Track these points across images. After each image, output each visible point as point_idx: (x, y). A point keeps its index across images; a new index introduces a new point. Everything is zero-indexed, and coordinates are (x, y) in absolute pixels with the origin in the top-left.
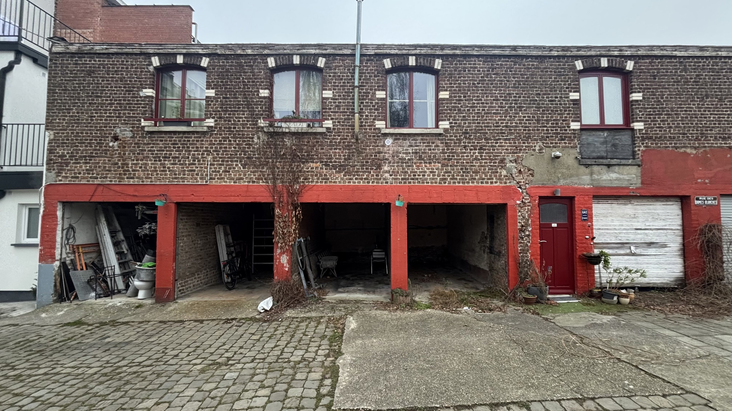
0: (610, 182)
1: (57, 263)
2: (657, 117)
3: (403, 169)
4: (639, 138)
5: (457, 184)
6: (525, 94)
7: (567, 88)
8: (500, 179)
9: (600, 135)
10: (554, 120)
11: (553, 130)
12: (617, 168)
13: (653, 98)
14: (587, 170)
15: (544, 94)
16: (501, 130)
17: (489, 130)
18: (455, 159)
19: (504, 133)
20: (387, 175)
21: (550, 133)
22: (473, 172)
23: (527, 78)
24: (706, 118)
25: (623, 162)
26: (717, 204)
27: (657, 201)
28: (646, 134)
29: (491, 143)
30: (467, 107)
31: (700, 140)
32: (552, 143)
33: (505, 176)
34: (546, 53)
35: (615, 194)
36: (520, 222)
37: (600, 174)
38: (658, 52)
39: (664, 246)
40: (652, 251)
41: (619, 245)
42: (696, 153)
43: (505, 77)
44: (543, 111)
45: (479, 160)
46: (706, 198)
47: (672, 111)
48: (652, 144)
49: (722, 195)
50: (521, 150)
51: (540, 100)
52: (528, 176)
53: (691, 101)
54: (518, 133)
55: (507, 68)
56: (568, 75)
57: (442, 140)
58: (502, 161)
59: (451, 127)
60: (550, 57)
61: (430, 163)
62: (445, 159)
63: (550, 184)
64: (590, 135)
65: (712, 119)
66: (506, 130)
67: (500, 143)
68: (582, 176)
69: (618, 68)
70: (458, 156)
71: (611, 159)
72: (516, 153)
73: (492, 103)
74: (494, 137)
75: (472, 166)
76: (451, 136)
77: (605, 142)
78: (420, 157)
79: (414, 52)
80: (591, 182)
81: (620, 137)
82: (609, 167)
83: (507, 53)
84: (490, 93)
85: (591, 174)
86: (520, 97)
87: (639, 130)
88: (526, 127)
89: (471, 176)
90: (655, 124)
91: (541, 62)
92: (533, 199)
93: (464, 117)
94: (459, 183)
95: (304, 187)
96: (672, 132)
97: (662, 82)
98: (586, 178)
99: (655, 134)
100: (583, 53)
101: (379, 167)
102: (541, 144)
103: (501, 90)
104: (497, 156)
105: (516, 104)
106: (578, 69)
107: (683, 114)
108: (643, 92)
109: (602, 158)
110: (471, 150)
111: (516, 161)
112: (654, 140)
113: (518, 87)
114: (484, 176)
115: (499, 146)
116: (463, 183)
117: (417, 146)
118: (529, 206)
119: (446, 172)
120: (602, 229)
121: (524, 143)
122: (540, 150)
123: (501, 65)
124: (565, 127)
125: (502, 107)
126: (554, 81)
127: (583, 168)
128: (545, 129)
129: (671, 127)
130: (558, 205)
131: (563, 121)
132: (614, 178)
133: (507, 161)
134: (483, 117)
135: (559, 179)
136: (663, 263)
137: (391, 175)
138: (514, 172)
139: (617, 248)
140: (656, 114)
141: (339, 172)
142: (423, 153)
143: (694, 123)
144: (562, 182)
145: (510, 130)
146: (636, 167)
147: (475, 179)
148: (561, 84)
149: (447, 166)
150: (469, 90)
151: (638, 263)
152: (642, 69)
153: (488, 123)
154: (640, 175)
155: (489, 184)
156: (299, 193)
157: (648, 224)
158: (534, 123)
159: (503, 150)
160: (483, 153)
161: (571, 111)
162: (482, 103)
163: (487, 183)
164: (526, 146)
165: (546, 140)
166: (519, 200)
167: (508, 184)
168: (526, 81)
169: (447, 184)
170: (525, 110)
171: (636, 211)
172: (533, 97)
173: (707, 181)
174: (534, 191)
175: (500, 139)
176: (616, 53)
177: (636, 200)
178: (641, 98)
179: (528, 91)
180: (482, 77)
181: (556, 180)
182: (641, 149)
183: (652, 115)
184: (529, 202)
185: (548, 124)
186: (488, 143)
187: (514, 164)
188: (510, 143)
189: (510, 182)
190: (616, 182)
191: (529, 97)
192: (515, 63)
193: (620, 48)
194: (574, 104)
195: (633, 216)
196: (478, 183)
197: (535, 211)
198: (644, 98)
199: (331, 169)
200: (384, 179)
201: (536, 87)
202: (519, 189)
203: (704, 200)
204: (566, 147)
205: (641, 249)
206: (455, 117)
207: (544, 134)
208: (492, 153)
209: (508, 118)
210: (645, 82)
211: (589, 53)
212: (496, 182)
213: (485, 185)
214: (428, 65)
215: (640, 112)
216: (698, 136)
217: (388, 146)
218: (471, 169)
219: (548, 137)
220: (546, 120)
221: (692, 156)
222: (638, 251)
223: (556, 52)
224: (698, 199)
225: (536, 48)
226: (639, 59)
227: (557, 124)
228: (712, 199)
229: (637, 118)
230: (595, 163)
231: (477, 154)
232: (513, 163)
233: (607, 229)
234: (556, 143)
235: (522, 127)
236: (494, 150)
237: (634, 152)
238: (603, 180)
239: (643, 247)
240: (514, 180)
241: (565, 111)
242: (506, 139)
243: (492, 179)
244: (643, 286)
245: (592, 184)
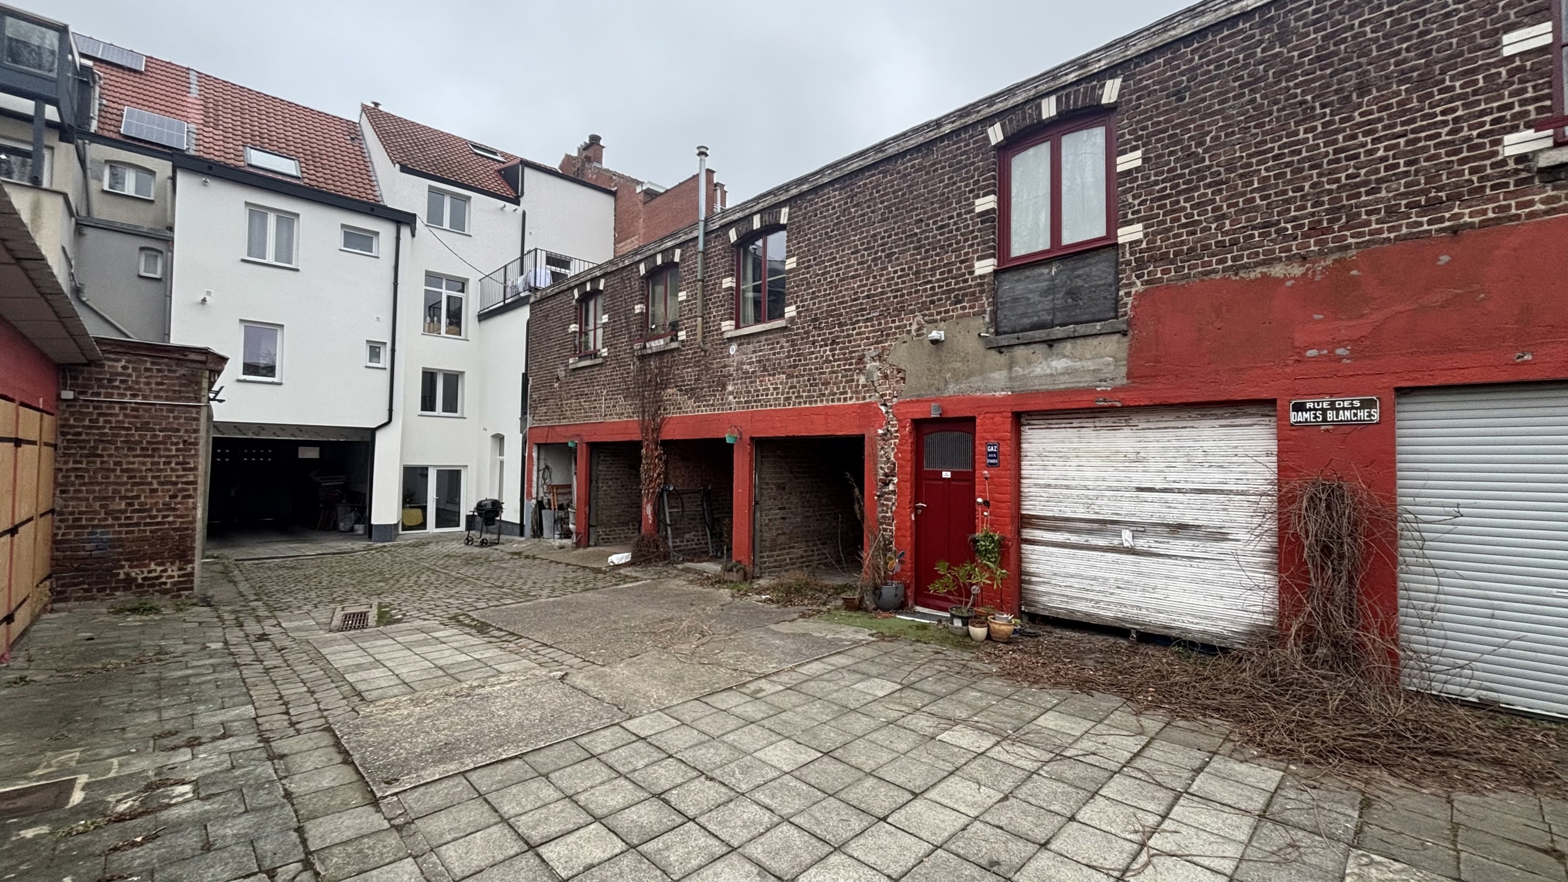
0: (1049, 380)
1: (534, 501)
2: (1182, 198)
3: (747, 387)
4: (1128, 263)
5: (803, 406)
7: (971, 191)
8: (857, 392)
9: (1042, 274)
10: (945, 266)
11: (942, 287)
12: (1068, 346)
13: (1171, 154)
14: (1002, 359)
15: (929, 218)
16: (861, 304)
17: (844, 308)
18: (802, 365)
19: (865, 309)
20: (731, 397)
21: (937, 294)
22: (823, 384)
23: (904, 195)
24: (1356, 156)
25: (1081, 329)
26: (1376, 417)
28: (1148, 249)
29: (848, 330)
30: (818, 275)
31: (1329, 230)
32: (939, 313)
33: (864, 386)
34: (932, 135)
35: (1061, 406)
36: (883, 468)
37: (1029, 363)
38: (1186, 26)
39: (1219, 536)
40: (1180, 546)
41: (1096, 526)
42: (1305, 274)
43: (869, 207)
44: (926, 251)
45: (830, 361)
46: (1332, 403)
47: (1228, 171)
48: (1164, 272)
49: (1402, 392)
50: (888, 335)
51: (922, 233)
52: (897, 382)
53: (1297, 124)
54: (885, 305)
55: (873, 188)
56: (973, 163)
57: (787, 336)
58: (861, 359)
59: (798, 313)
60: (942, 138)
61: (774, 375)
62: (790, 367)
63: (931, 393)
64: (1019, 280)
65: (1381, 153)
66: (867, 303)
67: (860, 328)
68: (991, 372)
69: (1082, 109)
70: (805, 359)
71: (1062, 325)
72: (881, 342)
73: (849, 260)
74: (851, 319)
75: (821, 373)
77: (1050, 290)
78: (765, 366)
79: (755, 209)
80: (1008, 384)
81: (1087, 269)
82: (1051, 346)
83: (869, 161)
84: (847, 243)
85: (1011, 365)
86: (890, 236)
87: (1131, 243)
88: (897, 290)
89: (820, 390)
90: (1178, 219)
91: (927, 155)
92: (903, 424)
93: (813, 293)
94: (805, 403)
95: (663, 419)
96: (1227, 227)
97: (1204, 100)
98: (999, 377)
99: (1174, 245)
100: (1000, 105)
101: (724, 387)
102: (920, 318)
103: (862, 232)
104: (854, 352)
105: (883, 251)
106: (993, 144)
107: (1267, 170)
108: (1144, 145)
109: (1042, 326)
110: (821, 346)
111: (880, 357)
112: (1172, 262)
113: (888, 218)
114: (835, 390)
115: (857, 334)
116: (811, 403)
117: (761, 351)
118: (896, 437)
119: (791, 388)
121: (893, 322)
123: (865, 184)
124: (964, 275)
125: (862, 263)
126: (946, 186)
127: (993, 353)
128: (929, 286)
129: (1224, 216)
130: (956, 434)
131: (962, 262)
132: (1060, 371)
133: (866, 360)
134: (837, 287)
135: (946, 383)
136: (1212, 583)
137: (735, 398)
138: (875, 379)
139: (1090, 532)
140: (1179, 193)
141: (690, 398)
142: (767, 360)
143: (1307, 185)
144: (952, 389)
145: (874, 301)
146: (1115, 337)
147: (824, 395)
148: (960, 188)
149: (793, 377)
150: (820, 247)
151: (1140, 574)
152: (1147, 86)
154: (1125, 355)
156: (658, 429)
157: (1173, 476)
158: (911, 280)
159: (862, 340)
160: (835, 349)
161: (976, 237)
163: (839, 400)
164: (896, 328)
165: (929, 309)
166: (881, 427)
167: (867, 400)
168: (900, 202)
169: (791, 407)
170: (897, 259)
171: (1142, 444)
172: (911, 230)
173: (1340, 351)
174: (905, 410)
175: (858, 322)
176: (1072, 77)
177: (1143, 418)
178: (1139, 163)
179: (903, 220)
180: (838, 218)
182: (1133, 290)
183: (1169, 196)
184: (897, 431)
185: (933, 275)
186: (843, 331)
187: (877, 363)
188: (872, 326)
189: (870, 397)
190: (1066, 378)
191: (904, 232)
192: (885, 172)
193: (1081, 63)
194: (982, 222)
195: (1133, 456)
196: (827, 401)
197: (906, 447)
198: (1145, 160)
199: (684, 395)
200: (729, 404)
201: (917, 209)
202: (883, 408)
203: (1324, 411)
204: (964, 316)
205: (1151, 540)
206: (803, 295)
207: (927, 297)
208: (847, 348)
210: (1151, 118)
211: (1012, 102)
212: (851, 398)
213: (836, 403)
214: (773, 221)
215: (1134, 197)
216: (1320, 222)
219: (933, 302)
220: (931, 269)
221: (1289, 283)
222: (1142, 544)
223: (950, 126)
224: (1300, 408)
225: (916, 130)
226: (1137, 65)
227: (950, 271)
228: (1357, 404)
229: (1125, 215)
230: (1017, 342)
231: (828, 353)
232: (875, 361)
233: (1068, 487)
234: (947, 312)
235: (891, 291)
236: (850, 342)
237: (1117, 300)
238: (1035, 377)
239: (1157, 535)
240: (876, 391)
241: (966, 240)
242: (867, 320)
243: (846, 393)
244: (1151, 630)
245: (1010, 388)
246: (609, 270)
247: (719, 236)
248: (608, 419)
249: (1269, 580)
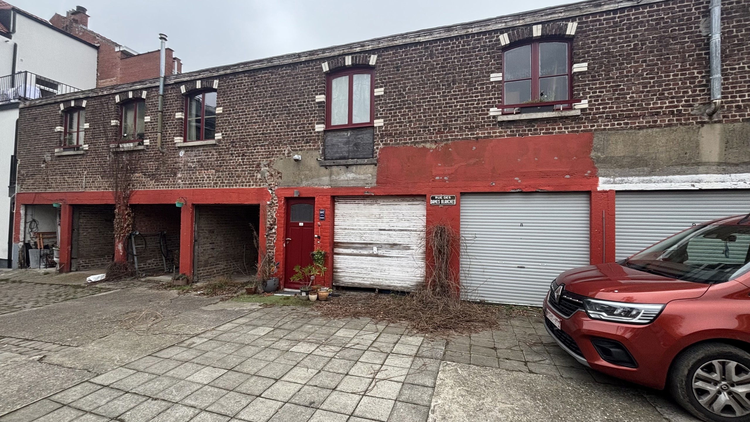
0: (346, 182)
1: (22, 244)
2: (397, 111)
3: (190, 175)
4: (378, 135)
5: (225, 188)
6: (279, 102)
7: (314, 91)
8: (256, 182)
9: (344, 135)
10: (302, 124)
11: (300, 134)
12: (354, 168)
13: (394, 92)
14: (327, 171)
15: (294, 100)
16: (259, 137)
17: (250, 138)
18: (225, 166)
19: (261, 140)
20: (180, 181)
21: (298, 137)
22: (237, 177)
23: (282, 86)
24: (451, 107)
25: (360, 161)
26: (455, 203)
27: (403, 201)
28: (385, 131)
29: (251, 150)
30: (235, 119)
31: (443, 133)
32: (298, 147)
33: (260, 179)
34: (296, 60)
35: (351, 194)
36: (269, 221)
37: (338, 174)
38: (401, 41)
39: (407, 248)
40: (394, 253)
41: (364, 246)
42: (436, 148)
43: (264, 89)
44: (293, 116)
45: (241, 165)
46: (443, 197)
47: (414, 103)
48: (391, 141)
49: (463, 194)
50: (273, 154)
51: (291, 106)
52: (277, 178)
53: (435, 90)
54: (271, 139)
55: (266, 79)
56: (315, 78)
57: (216, 149)
58: (258, 165)
59: (223, 137)
60: (301, 63)
61: (208, 170)
62: (217, 166)
63: (295, 185)
64: (334, 136)
65: (458, 107)
66: (262, 137)
67: (258, 149)
68: (322, 177)
69: (362, 64)
70: (227, 163)
71: (352, 159)
72: (269, 158)
73: (253, 114)
74: (253, 144)
75: (236, 171)
76: (223, 146)
77: (347, 143)
78: (202, 165)
79: (198, 77)
80: (329, 183)
81: (362, 136)
82: (347, 167)
83: (264, 66)
84: (252, 105)
85: (331, 175)
86: (274, 105)
87: (379, 127)
88: (278, 133)
89: (235, 180)
90: (396, 120)
91: (293, 69)
92: (280, 199)
93: (232, 128)
94: (226, 186)
95: (132, 191)
96: (412, 126)
97: (406, 73)
98: (326, 179)
99: (395, 130)
100: (328, 54)
101: (175, 174)
102: (289, 148)
103: (260, 101)
104: (255, 161)
105: (271, 112)
106: (324, 71)
107: (426, 106)
108: (385, 86)
109: (344, 158)
110: (236, 157)
111: (268, 165)
112: (394, 137)
113: (274, 96)
114: (244, 180)
115: (257, 152)
116: (230, 186)
117: (200, 156)
118: (277, 206)
119: (218, 177)
120: (348, 229)
121: (276, 148)
122: (288, 154)
123: (262, 77)
124: (310, 130)
125: (260, 116)
126: (303, 86)
127: (323, 169)
128: (294, 133)
129: (411, 121)
130: (306, 205)
131: (309, 124)
132: (351, 179)
133: (262, 166)
134: (245, 126)
135: (302, 181)
136: (405, 267)
137: (182, 181)
138: (266, 176)
139: (361, 248)
140: (397, 109)
141: (151, 180)
142: (203, 161)
143: (437, 114)
144: (304, 184)
145: (266, 137)
146: (373, 166)
147: (237, 182)
148: (309, 88)
149: (219, 172)
150: (236, 104)
151: (380, 265)
152: (386, 62)
153: (249, 132)
154: (376, 174)
155: (247, 187)
156: (128, 197)
157: (392, 224)
158: (285, 129)
159: (260, 155)
160: (244, 159)
161: (315, 113)
162: (246, 115)
163: (246, 185)
164: (277, 151)
165: (294, 144)
166: (269, 200)
167: (262, 187)
168: (280, 89)
169: (218, 188)
170: (278, 117)
171: (381, 211)
172: (285, 104)
173: (446, 178)
174: (282, 193)
175: (257, 146)
176: (358, 50)
177: (382, 200)
178: (382, 93)
179: (281, 98)
180: (246, 91)
181: (300, 181)
182: (379, 147)
183: (393, 109)
184: (277, 203)
185: (296, 128)
186: (249, 150)
187: (267, 168)
188: (265, 149)
189: (263, 185)
190: (353, 182)
191: (281, 105)
192: (272, 73)
193: (362, 44)
194: (319, 107)
195: (378, 216)
196: (239, 186)
197: (281, 211)
198: (385, 93)
199: (147, 178)
200: (178, 184)
201: (288, 94)
202: (270, 191)
203: (440, 200)
204: (310, 149)
205: (384, 250)
206: (226, 128)
207: (293, 138)
208: (251, 159)
209: (264, 126)
210: (387, 75)
211: (333, 54)
212: (253, 185)
213: (244, 187)
214: (208, 86)
215: (381, 108)
216: (441, 129)
217: (182, 157)
218: (235, 174)
219: (295, 141)
220: (295, 125)
221: (431, 151)
222: (381, 252)
223: (304, 58)
224: (433, 198)
225: (289, 56)
226: (383, 52)
227: (304, 127)
228: (450, 198)
229: (377, 115)
230: (333, 164)
231: (240, 160)
232: (266, 167)
233: (353, 229)
234: (302, 146)
235: (275, 133)
236: (252, 156)
237: (373, 150)
238: (341, 181)
239: (386, 248)
240: (266, 182)
241: (311, 114)
242: (262, 146)
243: (250, 182)
244: (383, 288)
245: (330, 185)
246: (90, 95)
247: (174, 88)
248: (88, 190)
249: (422, 264)
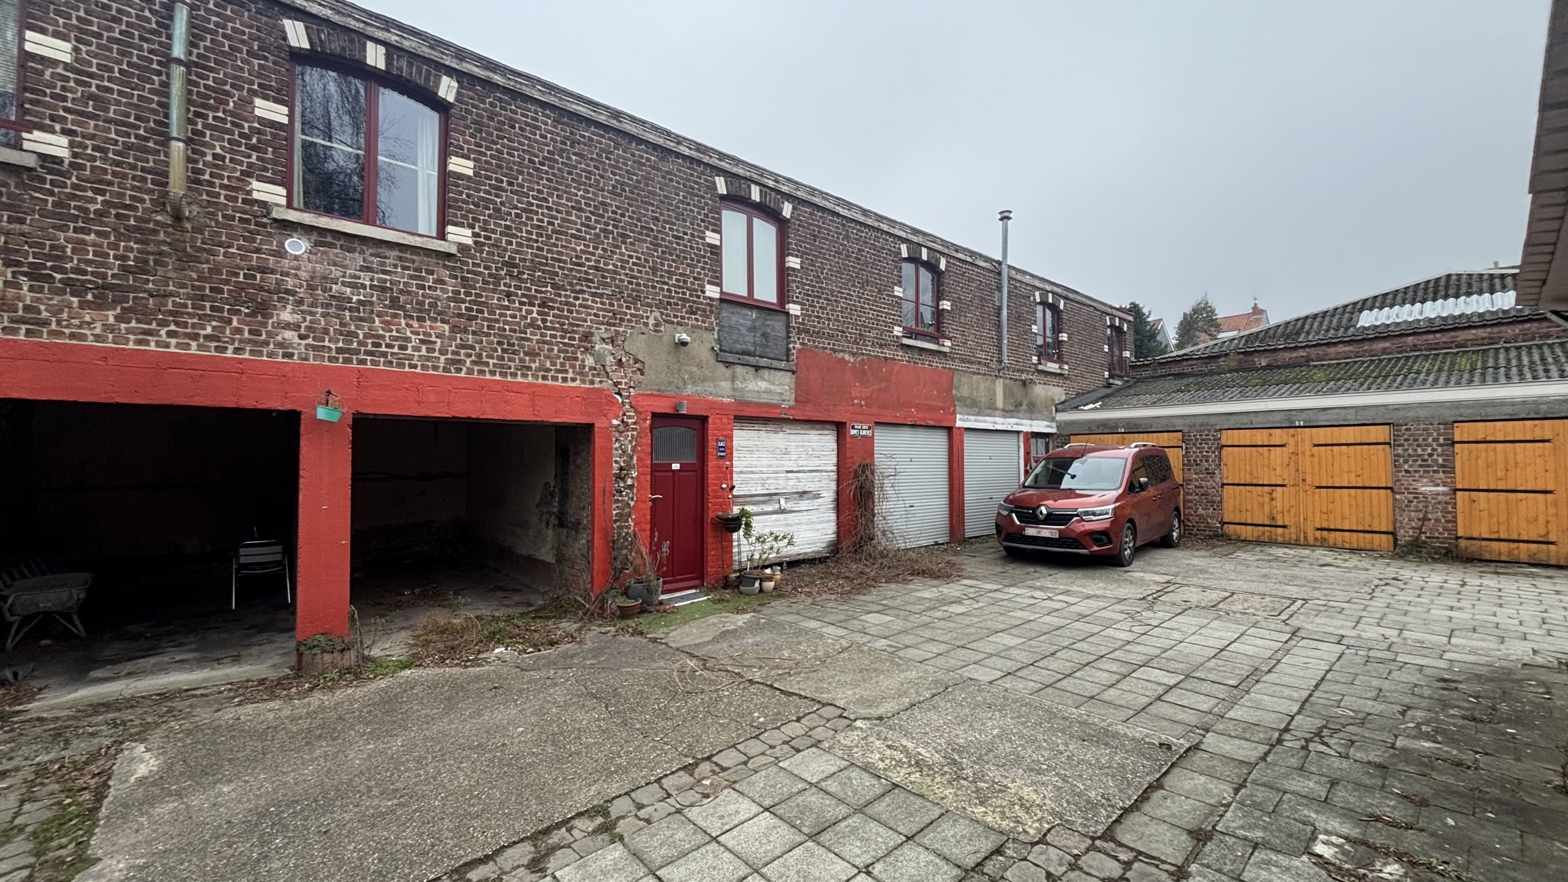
0: (756, 395)
2: (815, 300)
4: (794, 328)
7: (702, 220)
8: (581, 374)
9: (747, 315)
10: (680, 274)
11: (678, 293)
12: (766, 373)
13: (812, 270)
14: (728, 373)
15: (666, 222)
16: (586, 273)
18: (484, 319)
19: (592, 281)
20: (289, 335)
21: (673, 298)
25: (775, 364)
26: (870, 435)
27: (812, 428)
28: (802, 324)
31: (858, 343)
32: (676, 317)
33: (592, 368)
34: (671, 145)
36: (618, 461)
37: (745, 380)
38: (820, 200)
39: (817, 496)
40: (804, 504)
41: (767, 498)
42: (854, 362)
43: (596, 168)
44: (663, 252)
46: (861, 427)
47: (832, 295)
48: (809, 340)
50: (622, 320)
52: (633, 372)
53: (851, 285)
54: (617, 286)
55: (602, 150)
56: (703, 197)
57: (454, 268)
58: (587, 337)
60: (678, 155)
61: (420, 319)
63: (671, 391)
64: (733, 313)
66: (595, 275)
67: (584, 299)
68: (720, 381)
69: (771, 209)
70: (492, 313)
71: (761, 357)
72: (614, 325)
74: (571, 284)
75: (523, 339)
76: (474, 264)
77: (752, 329)
80: (732, 393)
81: (771, 322)
82: (756, 370)
85: (733, 379)
87: (795, 316)
88: (633, 277)
89: (522, 360)
90: (813, 311)
91: (663, 159)
92: (642, 416)
96: (831, 326)
97: (823, 248)
98: (726, 385)
99: (813, 326)
100: (726, 165)
102: (657, 314)
105: (615, 227)
106: (720, 192)
107: (843, 302)
108: (802, 257)
109: (749, 354)
110: (522, 303)
111: (612, 341)
112: (812, 336)
115: (581, 305)
116: (503, 374)
118: (633, 430)
119: (463, 347)
120: (746, 473)
121: (628, 308)
122: (656, 325)
123: (590, 139)
124: (697, 291)
127: (721, 368)
128: (666, 287)
130: (683, 429)
132: (763, 390)
133: (596, 338)
134: (549, 237)
135: (685, 384)
136: (815, 522)
137: (302, 337)
138: (608, 363)
139: (764, 502)
140: (815, 296)
143: (853, 318)
146: (790, 374)
147: (529, 368)
148: (692, 211)
149: (466, 331)
151: (787, 525)
152: (801, 221)
153: (560, 253)
154: (793, 386)
157: (801, 463)
158: (647, 273)
159: (589, 314)
160: (548, 314)
161: (707, 263)
163: (555, 378)
164: (631, 315)
165: (667, 309)
166: (616, 418)
167: (596, 386)
168: (636, 188)
171: (788, 443)
172: (646, 222)
173: (863, 402)
174: (646, 403)
175: (582, 292)
176: (770, 183)
177: (790, 427)
178: (799, 267)
179: (638, 207)
180: (549, 152)
181: (681, 384)
182: (796, 346)
183: (810, 295)
184: (634, 423)
185: (670, 279)
186: (560, 295)
187: (610, 347)
188: (602, 303)
190: (765, 395)
192: (617, 145)
193: (775, 178)
194: (712, 253)
195: (784, 451)
197: (644, 440)
198: (802, 267)
201: (653, 205)
202: (618, 397)
203: (859, 430)
204: (698, 327)
205: (792, 503)
206: (486, 222)
207: (664, 296)
208: (567, 318)
209: (600, 251)
210: (803, 242)
211: (735, 170)
212: (573, 380)
215: (797, 287)
216: (857, 338)
217: (296, 258)
219: (669, 303)
220: (668, 272)
221: (850, 365)
222: (788, 506)
223: (687, 150)
224: (853, 428)
226: (799, 204)
227: (685, 282)
228: (867, 428)
229: (793, 297)
232: (607, 344)
234: (683, 318)
235: (627, 275)
236: (571, 312)
237: (788, 350)
238: (749, 391)
239: (795, 499)
240: (608, 377)
241: (699, 261)
242: (594, 295)
244: (793, 559)
245: (733, 396)
